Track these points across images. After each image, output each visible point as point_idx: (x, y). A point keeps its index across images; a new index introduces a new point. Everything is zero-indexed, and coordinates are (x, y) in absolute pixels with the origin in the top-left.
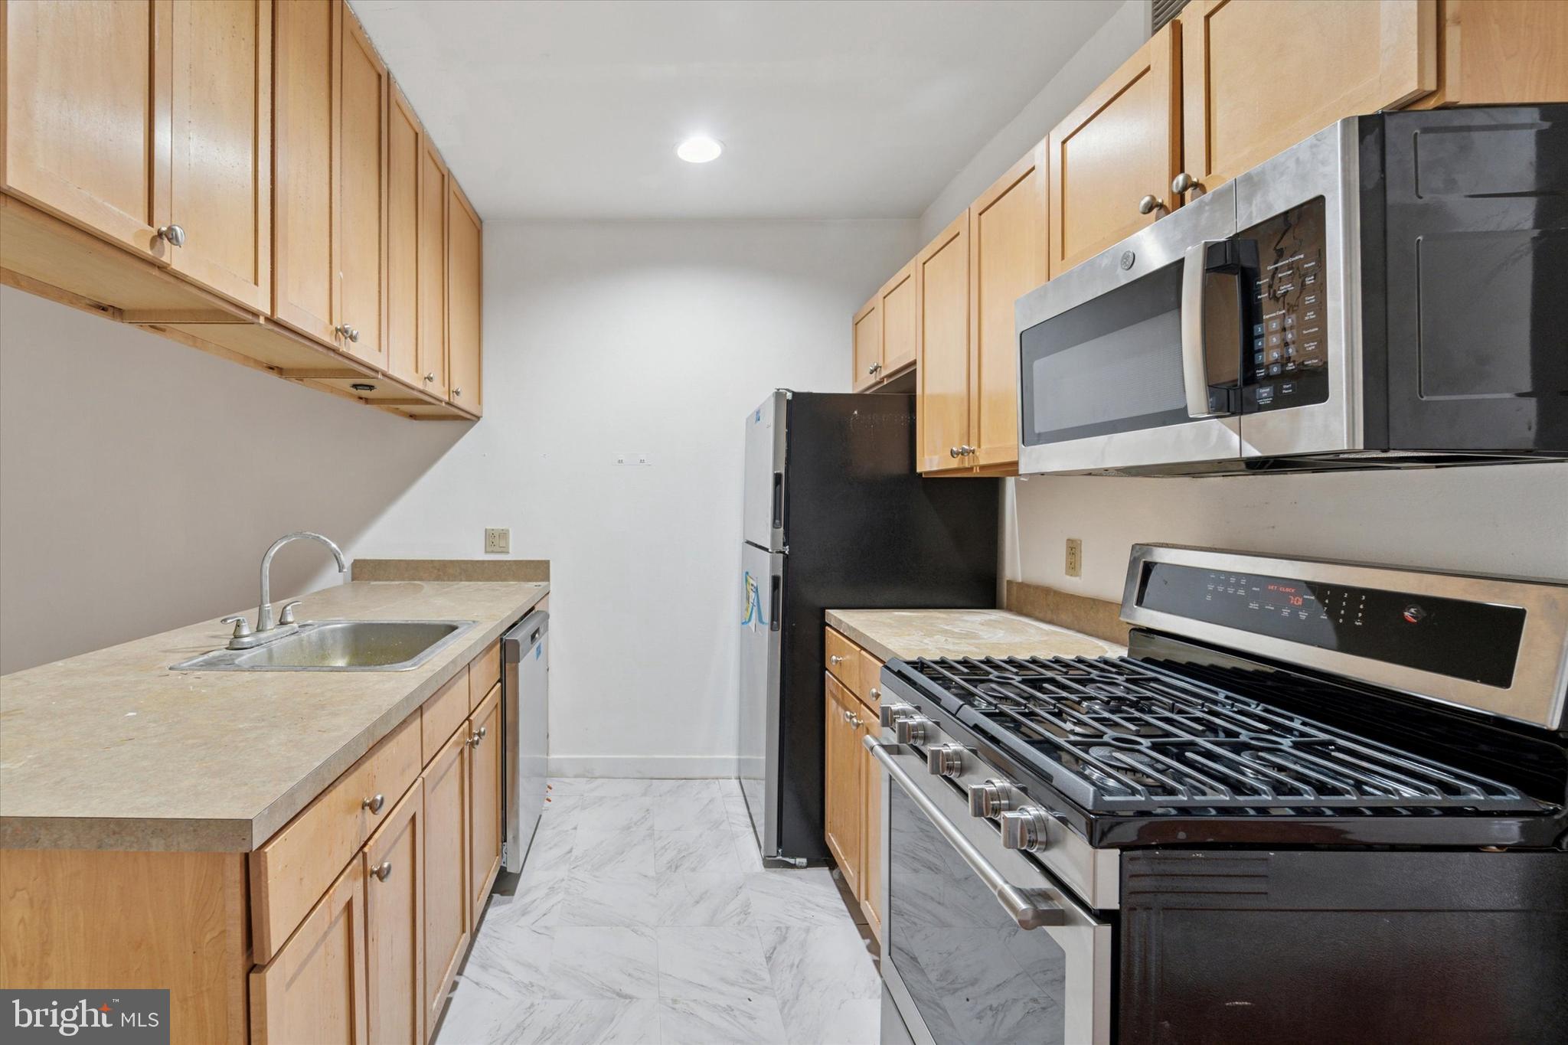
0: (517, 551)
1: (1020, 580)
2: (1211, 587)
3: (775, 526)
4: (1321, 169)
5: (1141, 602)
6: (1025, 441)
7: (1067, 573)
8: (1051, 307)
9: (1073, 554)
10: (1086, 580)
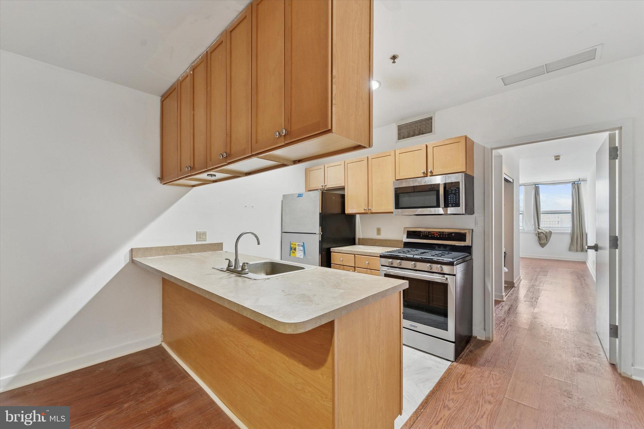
0: (209, 240)
1: (362, 238)
2: (422, 234)
3: (320, 227)
4: (459, 178)
5: (407, 238)
6: (396, 208)
7: (377, 235)
8: (404, 185)
9: (379, 231)
10: (383, 236)
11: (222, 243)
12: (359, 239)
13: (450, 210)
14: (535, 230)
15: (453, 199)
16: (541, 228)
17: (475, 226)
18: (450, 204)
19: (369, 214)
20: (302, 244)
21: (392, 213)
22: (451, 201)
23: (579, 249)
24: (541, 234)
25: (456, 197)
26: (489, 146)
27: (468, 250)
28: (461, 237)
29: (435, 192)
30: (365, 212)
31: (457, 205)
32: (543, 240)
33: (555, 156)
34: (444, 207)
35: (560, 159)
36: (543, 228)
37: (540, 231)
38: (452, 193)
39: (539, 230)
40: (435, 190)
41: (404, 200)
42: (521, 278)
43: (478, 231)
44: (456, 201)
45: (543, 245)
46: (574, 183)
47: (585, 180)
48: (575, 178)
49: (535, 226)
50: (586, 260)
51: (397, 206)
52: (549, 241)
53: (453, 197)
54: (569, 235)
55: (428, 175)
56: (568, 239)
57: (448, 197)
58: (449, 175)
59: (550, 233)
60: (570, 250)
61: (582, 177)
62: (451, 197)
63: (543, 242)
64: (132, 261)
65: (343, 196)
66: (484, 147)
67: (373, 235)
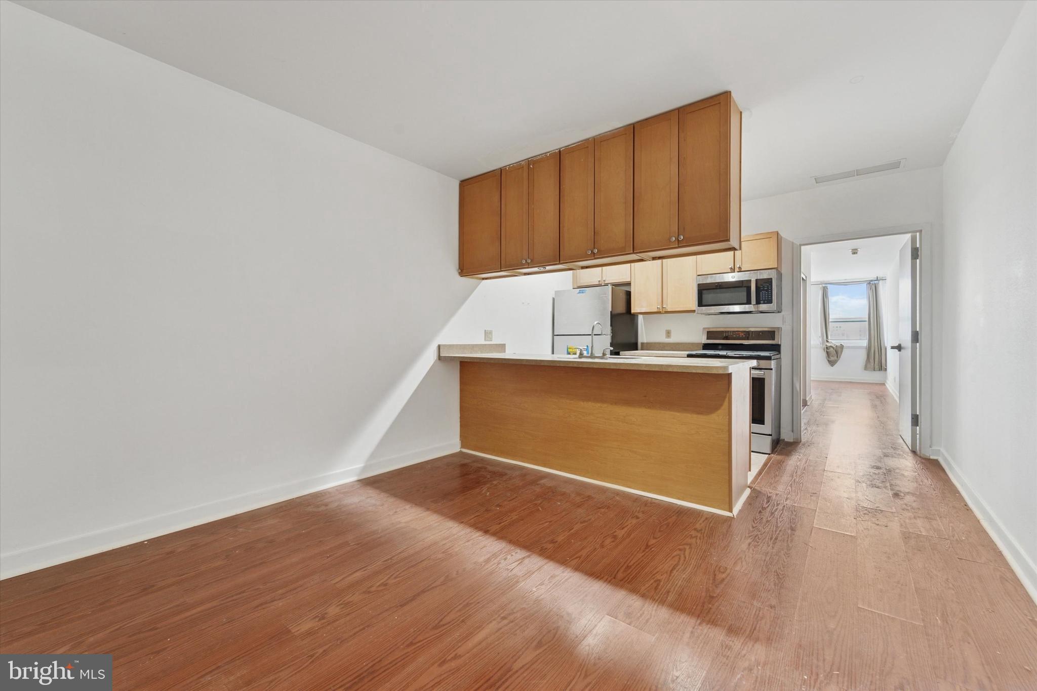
0: (495, 341)
1: (645, 342)
3: (610, 327)
4: (772, 275)
5: (707, 339)
6: (699, 306)
7: (666, 338)
8: (709, 280)
9: (668, 333)
10: (673, 339)
11: (505, 344)
12: (642, 344)
13: (763, 307)
14: (823, 343)
15: (765, 296)
16: (829, 341)
17: (783, 324)
18: (762, 300)
19: (663, 313)
20: (586, 348)
21: (694, 311)
22: (763, 298)
23: (877, 367)
24: (830, 349)
25: (768, 294)
26: (797, 242)
27: (777, 348)
28: (771, 334)
29: (745, 289)
30: (658, 311)
31: (770, 301)
32: (832, 356)
33: (852, 250)
34: (755, 303)
35: (858, 252)
36: (832, 341)
37: (829, 345)
38: (764, 290)
39: (827, 344)
40: (745, 287)
41: (708, 297)
42: (812, 398)
43: (786, 329)
44: (768, 297)
45: (832, 363)
46: (869, 283)
47: (884, 279)
48: (872, 276)
49: (823, 339)
50: (886, 381)
51: (700, 304)
52: (840, 357)
53: (765, 294)
54: (865, 349)
55: (735, 271)
56: (863, 355)
57: (760, 294)
58: (761, 271)
59: (842, 347)
60: (866, 368)
61: (880, 275)
62: (762, 294)
63: (832, 359)
64: (440, 358)
65: (629, 294)
66: (793, 243)
67: (662, 338)
